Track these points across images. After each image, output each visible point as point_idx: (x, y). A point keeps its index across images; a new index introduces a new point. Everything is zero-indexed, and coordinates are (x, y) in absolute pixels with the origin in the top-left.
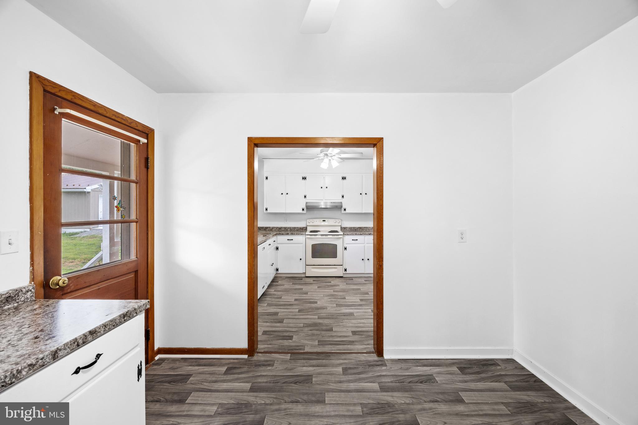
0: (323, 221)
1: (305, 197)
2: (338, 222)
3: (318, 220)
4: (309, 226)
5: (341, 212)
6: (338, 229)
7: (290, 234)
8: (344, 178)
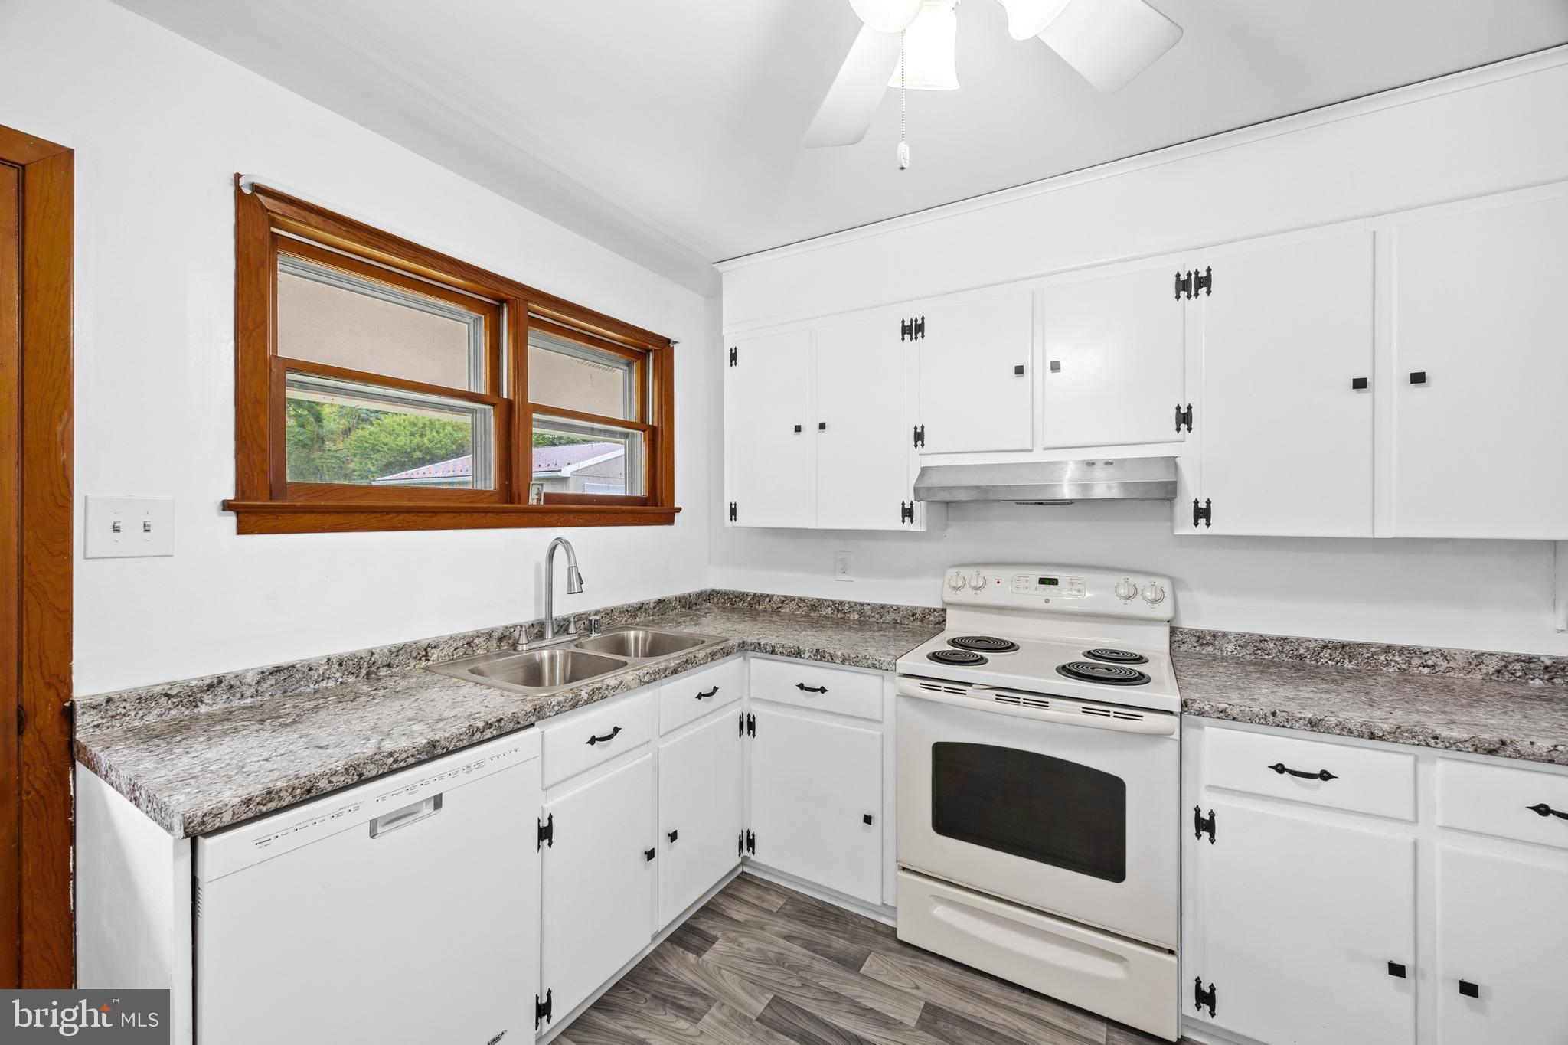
0: (1042, 581)
1: (919, 437)
2: (1149, 594)
3: (1006, 574)
4: (952, 604)
5: (1172, 529)
6: (1153, 643)
7: (807, 655)
8: (1194, 284)
